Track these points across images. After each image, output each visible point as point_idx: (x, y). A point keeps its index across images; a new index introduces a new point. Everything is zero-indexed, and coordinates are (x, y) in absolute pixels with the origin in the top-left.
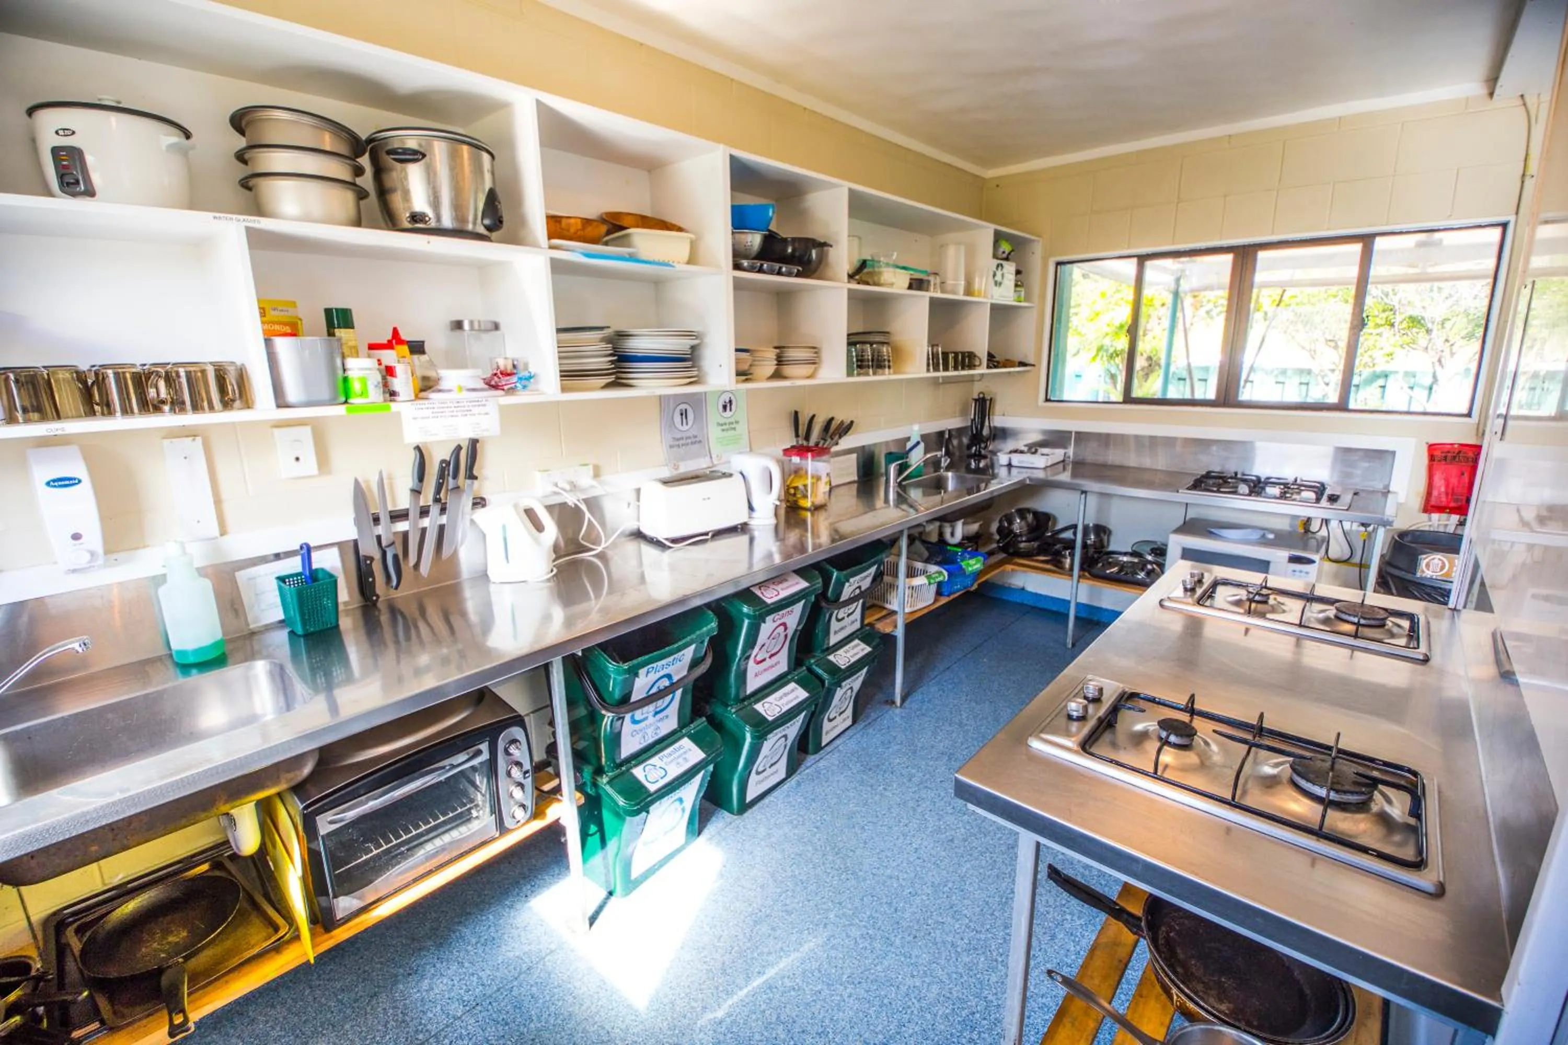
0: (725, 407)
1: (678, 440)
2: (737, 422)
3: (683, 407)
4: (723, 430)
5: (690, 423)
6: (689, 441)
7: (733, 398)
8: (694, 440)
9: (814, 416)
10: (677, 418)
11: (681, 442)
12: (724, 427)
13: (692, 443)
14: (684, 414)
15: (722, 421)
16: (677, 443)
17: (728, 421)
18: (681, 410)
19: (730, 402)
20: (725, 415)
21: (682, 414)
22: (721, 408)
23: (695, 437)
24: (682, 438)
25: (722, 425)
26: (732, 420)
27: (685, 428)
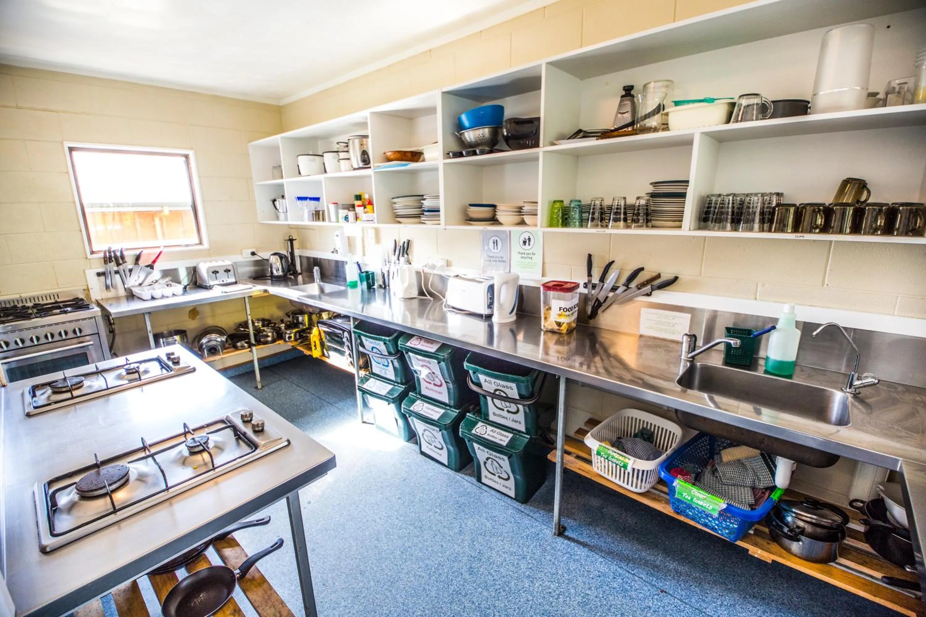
0: (525, 242)
1: (491, 257)
2: (533, 254)
3: (495, 238)
4: (522, 257)
5: (499, 249)
6: (497, 259)
7: (531, 237)
8: (500, 259)
9: (613, 262)
10: (491, 244)
11: (492, 259)
12: (523, 255)
13: (499, 261)
14: (495, 243)
15: (522, 251)
16: (490, 259)
17: (527, 252)
18: (494, 240)
19: (529, 239)
20: (524, 247)
21: (494, 243)
22: (522, 243)
23: (502, 258)
24: (493, 257)
25: (522, 254)
26: (530, 252)
27: (496, 251)
